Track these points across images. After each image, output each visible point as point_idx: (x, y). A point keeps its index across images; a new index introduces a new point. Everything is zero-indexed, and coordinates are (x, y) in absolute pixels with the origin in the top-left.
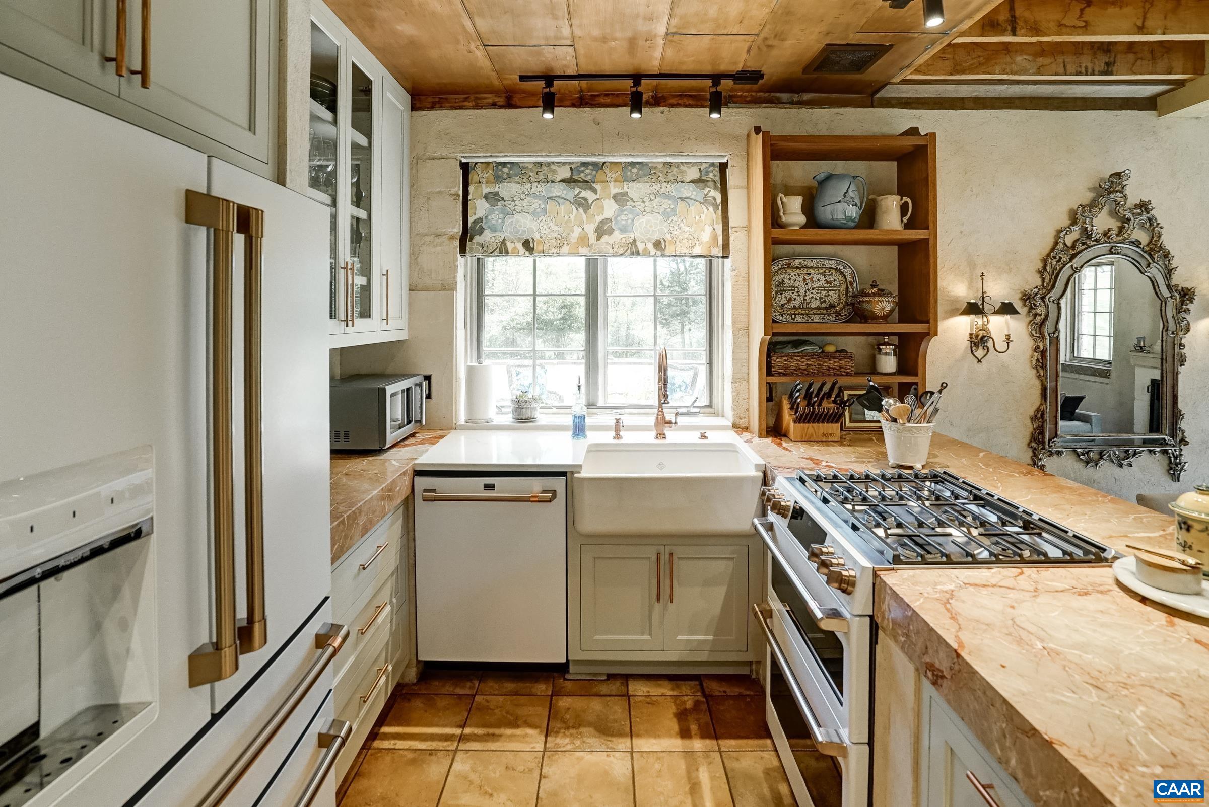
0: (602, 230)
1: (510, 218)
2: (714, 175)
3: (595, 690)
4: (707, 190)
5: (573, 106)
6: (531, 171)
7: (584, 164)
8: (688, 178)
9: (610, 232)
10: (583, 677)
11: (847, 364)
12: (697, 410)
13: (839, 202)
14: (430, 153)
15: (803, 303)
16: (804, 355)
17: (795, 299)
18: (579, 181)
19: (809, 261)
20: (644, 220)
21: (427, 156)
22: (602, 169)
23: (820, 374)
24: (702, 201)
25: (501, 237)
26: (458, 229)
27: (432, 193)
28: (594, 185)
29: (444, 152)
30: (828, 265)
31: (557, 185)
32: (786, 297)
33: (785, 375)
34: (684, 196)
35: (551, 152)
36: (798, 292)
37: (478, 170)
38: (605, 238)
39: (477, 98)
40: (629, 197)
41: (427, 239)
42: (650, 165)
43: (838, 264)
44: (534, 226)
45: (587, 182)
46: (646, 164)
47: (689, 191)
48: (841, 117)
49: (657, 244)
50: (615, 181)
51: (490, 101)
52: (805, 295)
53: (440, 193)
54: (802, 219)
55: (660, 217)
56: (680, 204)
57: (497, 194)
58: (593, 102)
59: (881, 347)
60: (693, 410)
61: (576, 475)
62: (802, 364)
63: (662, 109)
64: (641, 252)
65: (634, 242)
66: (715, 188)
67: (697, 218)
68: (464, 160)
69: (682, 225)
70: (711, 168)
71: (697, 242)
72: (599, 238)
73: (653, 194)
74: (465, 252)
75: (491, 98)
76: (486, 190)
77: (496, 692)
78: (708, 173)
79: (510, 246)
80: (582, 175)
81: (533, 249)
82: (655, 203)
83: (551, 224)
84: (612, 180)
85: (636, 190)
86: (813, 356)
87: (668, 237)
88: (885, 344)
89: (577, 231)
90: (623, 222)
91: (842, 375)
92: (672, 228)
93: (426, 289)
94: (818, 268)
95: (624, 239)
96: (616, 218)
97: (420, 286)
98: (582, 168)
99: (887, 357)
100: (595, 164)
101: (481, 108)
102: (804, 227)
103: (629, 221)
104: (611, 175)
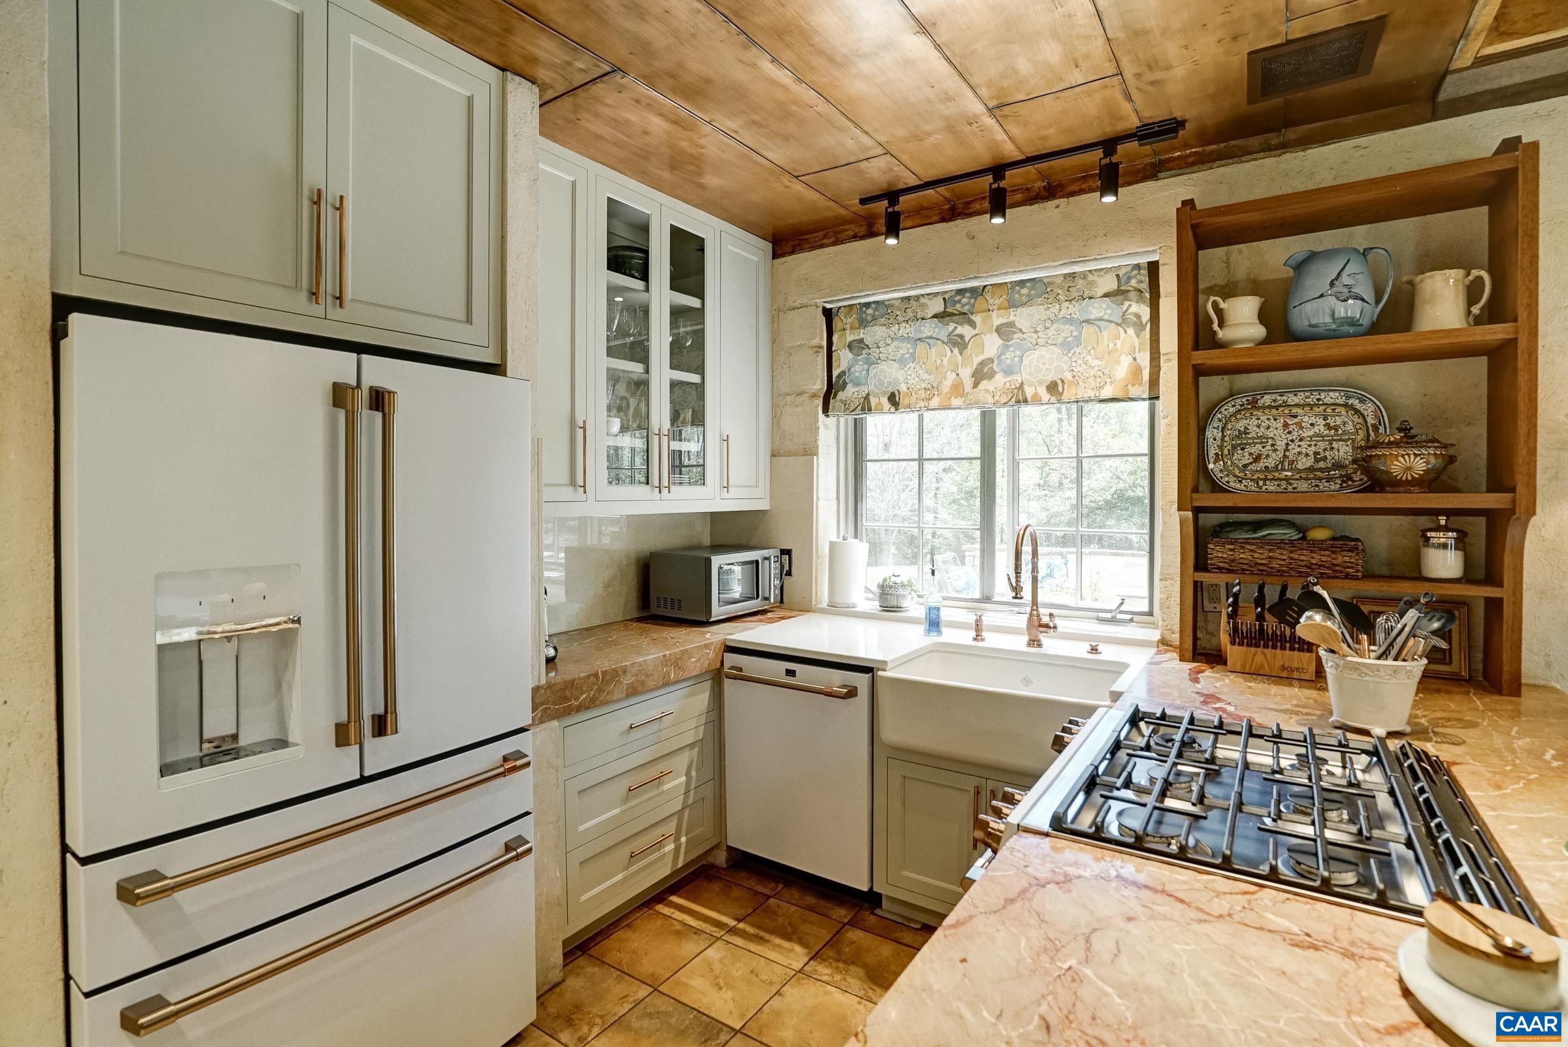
0: (981, 374)
1: (874, 368)
2: (1141, 281)
3: (898, 935)
4: (1127, 303)
5: (943, 220)
6: (899, 309)
7: (960, 292)
8: (1101, 291)
9: (991, 375)
10: (895, 918)
11: (1347, 559)
12: (1128, 617)
13: (1322, 296)
14: (790, 304)
15: (1282, 463)
16: (1264, 542)
17: (1268, 456)
18: (954, 315)
19: (1291, 395)
20: (1036, 356)
21: (788, 307)
22: (982, 295)
23: (1293, 573)
24: (1120, 321)
25: (864, 390)
26: (820, 385)
27: (793, 347)
28: (973, 317)
29: (804, 301)
30: (1328, 400)
31: (927, 323)
32: (1251, 454)
33: (1230, 571)
34: (1093, 317)
35: (916, 283)
36: (1273, 445)
37: (842, 316)
38: (984, 384)
39: (836, 233)
40: (1017, 328)
41: (788, 399)
42: (1045, 281)
43: (1348, 397)
44: (900, 376)
45: (965, 314)
46: (1040, 280)
47: (1100, 309)
48: (1364, 152)
49: (1052, 388)
50: (999, 309)
51: (851, 233)
52: (1286, 450)
53: (801, 346)
54: (1259, 331)
55: (1057, 350)
56: (1087, 329)
57: (861, 341)
58: (966, 212)
59: (1429, 534)
60: (1119, 616)
61: (880, 673)
62: (1261, 555)
63: (1057, 202)
64: (1029, 399)
65: (1021, 387)
66: (1140, 299)
67: (1111, 346)
68: (828, 306)
69: (1088, 358)
70: (1135, 272)
71: (1109, 380)
72: (976, 385)
73: (1049, 319)
74: (828, 411)
75: (852, 229)
76: (850, 337)
77: (793, 902)
78: (1129, 279)
79: (873, 401)
80: (958, 306)
81: (898, 404)
82: (1050, 332)
83: (921, 372)
84: (995, 307)
85: (1022, 317)
86: (1280, 544)
87: (1068, 376)
88: (1438, 529)
89: (951, 377)
90: (1008, 362)
91: (1338, 578)
92: (1074, 364)
93: (789, 454)
94: (1311, 406)
95: (1008, 384)
96: (999, 357)
97: (782, 452)
98: (958, 298)
99: (1440, 553)
100: (973, 290)
101: (842, 242)
102: (1266, 341)
103: (1016, 359)
104: (995, 301)
